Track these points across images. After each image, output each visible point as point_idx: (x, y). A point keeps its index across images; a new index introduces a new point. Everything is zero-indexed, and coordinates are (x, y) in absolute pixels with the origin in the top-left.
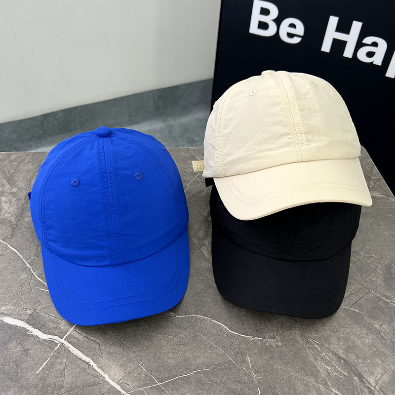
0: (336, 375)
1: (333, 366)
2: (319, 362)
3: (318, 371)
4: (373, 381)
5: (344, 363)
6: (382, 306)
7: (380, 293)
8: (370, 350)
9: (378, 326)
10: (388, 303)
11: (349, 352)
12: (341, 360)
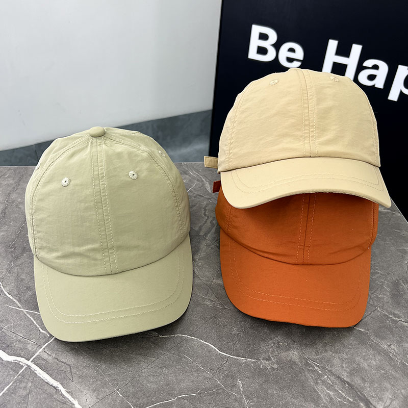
1: (336, 391)
2: (320, 386)
3: (319, 397)
5: (349, 387)
6: (390, 325)
7: (387, 311)
8: (378, 372)
9: (385, 346)
10: (396, 322)
11: (354, 375)
12: (345, 384)
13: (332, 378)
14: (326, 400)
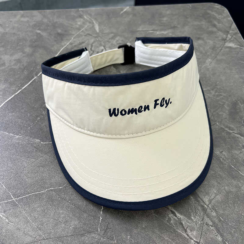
6: (224, 136)
7: (224, 125)
9: (218, 153)
10: (230, 133)
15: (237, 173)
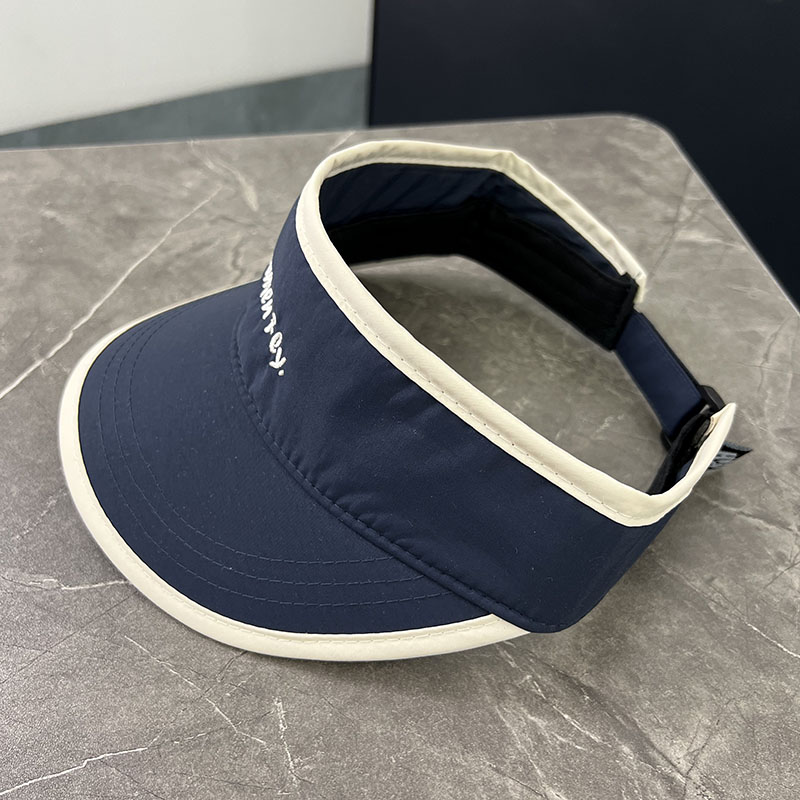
0: (562, 745)
1: (556, 715)
2: (512, 705)
3: (504, 736)
4: (681, 755)
5: (591, 703)
6: (712, 527)
8: (674, 657)
9: (698, 584)
10: (730, 516)
11: (609, 669)
12: (582, 693)
13: (547, 680)
14: (524, 742)
15: (774, 648)
